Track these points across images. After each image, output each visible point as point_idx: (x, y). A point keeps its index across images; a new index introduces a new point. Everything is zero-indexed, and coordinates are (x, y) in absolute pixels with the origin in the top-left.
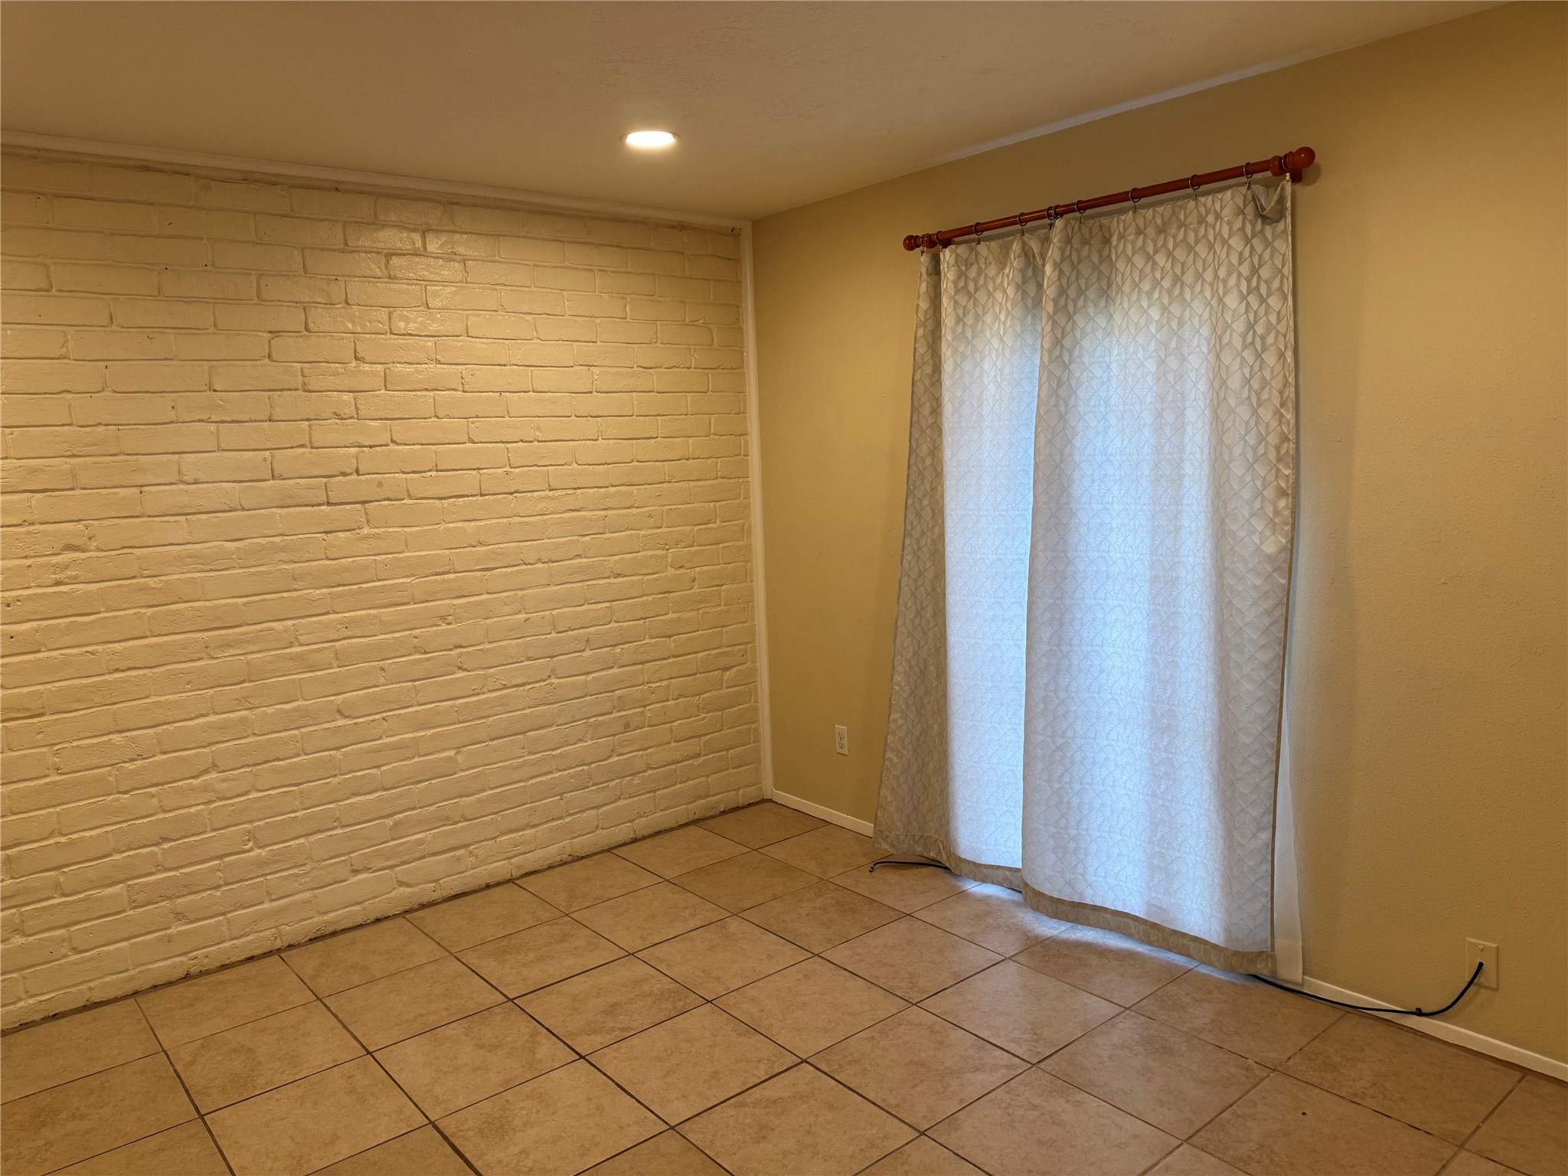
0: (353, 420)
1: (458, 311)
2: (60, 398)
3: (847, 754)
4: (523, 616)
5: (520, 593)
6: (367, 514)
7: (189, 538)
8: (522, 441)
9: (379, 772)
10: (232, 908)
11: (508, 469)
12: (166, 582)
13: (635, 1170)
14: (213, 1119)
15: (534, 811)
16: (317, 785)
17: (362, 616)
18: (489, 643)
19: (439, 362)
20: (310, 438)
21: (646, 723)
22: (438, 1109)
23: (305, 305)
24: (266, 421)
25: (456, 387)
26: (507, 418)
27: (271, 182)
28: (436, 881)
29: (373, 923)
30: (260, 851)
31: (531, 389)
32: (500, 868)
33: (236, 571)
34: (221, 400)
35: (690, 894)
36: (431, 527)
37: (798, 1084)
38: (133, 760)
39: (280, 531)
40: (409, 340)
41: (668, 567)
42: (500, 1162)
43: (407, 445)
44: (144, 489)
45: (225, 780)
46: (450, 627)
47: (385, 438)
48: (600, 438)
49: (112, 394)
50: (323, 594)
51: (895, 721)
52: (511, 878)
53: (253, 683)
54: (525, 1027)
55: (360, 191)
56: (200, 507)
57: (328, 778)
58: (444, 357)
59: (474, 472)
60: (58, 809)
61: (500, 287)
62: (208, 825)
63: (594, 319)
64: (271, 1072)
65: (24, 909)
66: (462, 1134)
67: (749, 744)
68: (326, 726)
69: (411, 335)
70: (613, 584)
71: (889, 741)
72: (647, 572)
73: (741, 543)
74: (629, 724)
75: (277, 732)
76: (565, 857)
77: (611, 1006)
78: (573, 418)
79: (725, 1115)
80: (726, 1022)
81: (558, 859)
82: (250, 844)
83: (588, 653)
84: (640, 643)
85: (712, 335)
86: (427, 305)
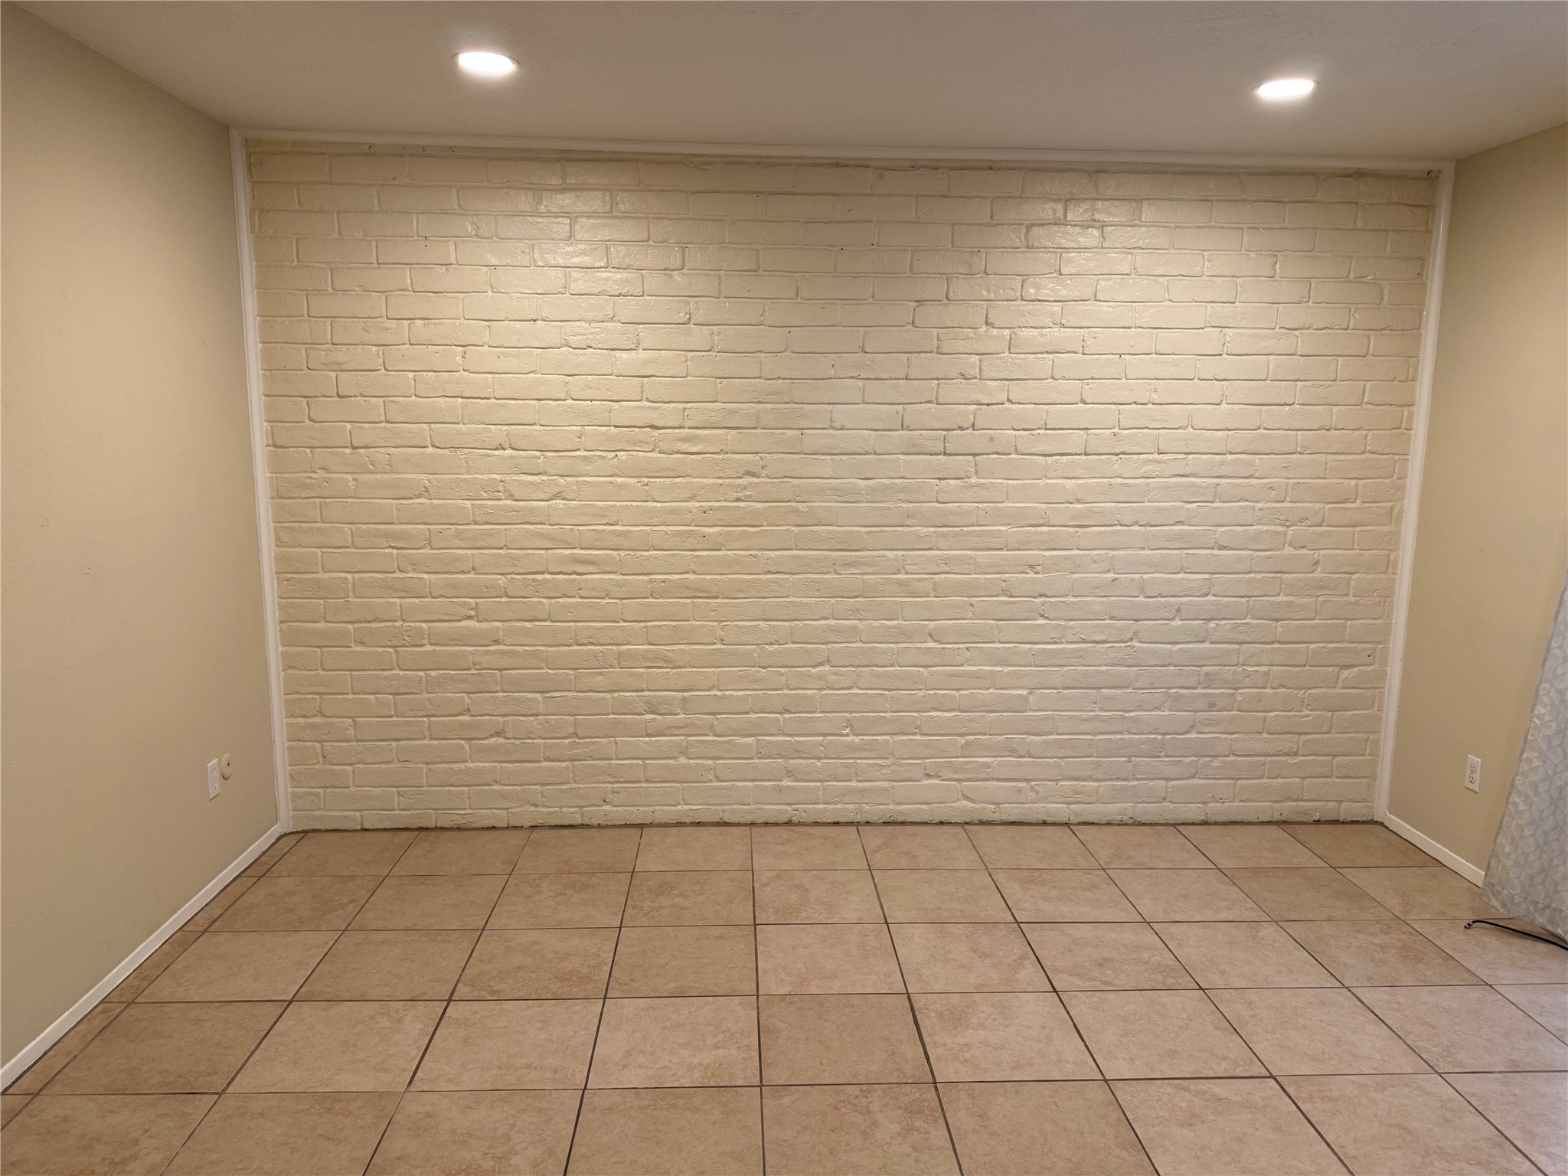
0: (977, 380)
1: (1089, 276)
2: (755, 357)
3: (1477, 790)
4: (1111, 575)
5: (1112, 553)
6: (976, 465)
7: (831, 474)
8: (1135, 403)
9: (957, 695)
10: (827, 778)
11: (1116, 430)
12: (810, 507)
13: (1054, 1099)
14: (761, 929)
15: (1099, 765)
16: (905, 694)
17: (960, 555)
18: (1074, 596)
19: (1063, 326)
20: (937, 395)
21: (1236, 706)
22: (918, 986)
23: (948, 276)
24: (903, 379)
25: (1076, 350)
26: (1124, 380)
27: (933, 167)
28: (997, 804)
29: (937, 824)
30: (854, 738)
31: (1154, 351)
32: (1058, 809)
33: (864, 505)
34: (870, 361)
35: (1237, 889)
36: (1032, 481)
37: (1253, 1094)
38: (771, 644)
39: (902, 475)
40: (1038, 306)
41: (1287, 545)
42: (945, 1045)
43: (1021, 404)
44: (805, 431)
45: (835, 674)
46: (1037, 576)
47: (1003, 397)
48: (1224, 402)
49: (791, 354)
50: (930, 532)
51: (1529, 760)
52: (1068, 822)
53: (866, 599)
54: (1019, 948)
55: (1012, 168)
56: (843, 450)
57: (915, 690)
58: (1068, 321)
59: (1082, 432)
60: (719, 670)
61: (1136, 251)
62: (818, 707)
63: (1235, 279)
64: (812, 911)
65: (689, 738)
66: (926, 1011)
67: (1364, 755)
68: (919, 645)
69: (1040, 300)
70: (1216, 556)
71: (1517, 782)
72: (1258, 547)
73: (1386, 529)
74: (1214, 704)
75: (879, 643)
76: (1125, 819)
77: (1104, 960)
78: (1196, 381)
79: (1162, 1090)
80: (1209, 1013)
81: (1118, 818)
82: (848, 730)
83: (1177, 623)
84: (1239, 621)
85: (1382, 292)
86: (1060, 271)
